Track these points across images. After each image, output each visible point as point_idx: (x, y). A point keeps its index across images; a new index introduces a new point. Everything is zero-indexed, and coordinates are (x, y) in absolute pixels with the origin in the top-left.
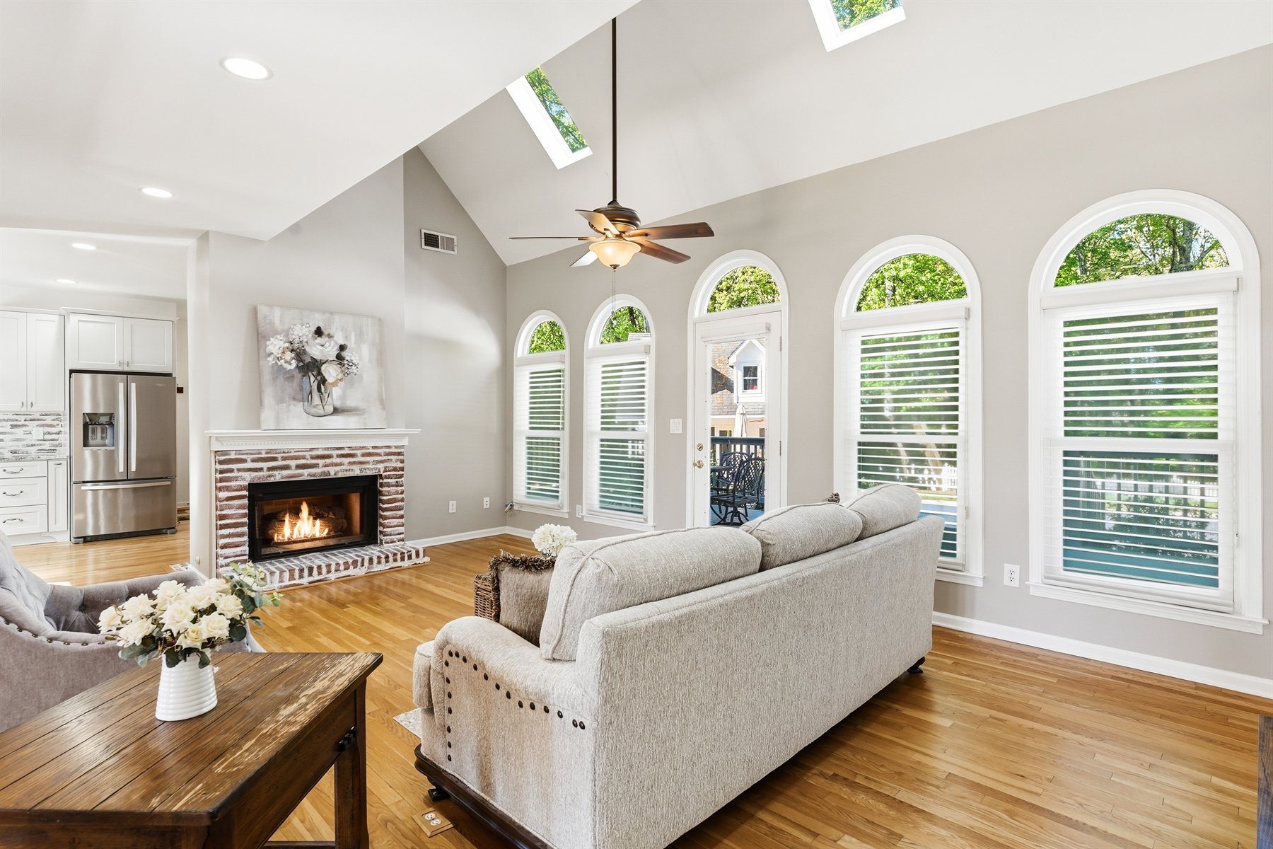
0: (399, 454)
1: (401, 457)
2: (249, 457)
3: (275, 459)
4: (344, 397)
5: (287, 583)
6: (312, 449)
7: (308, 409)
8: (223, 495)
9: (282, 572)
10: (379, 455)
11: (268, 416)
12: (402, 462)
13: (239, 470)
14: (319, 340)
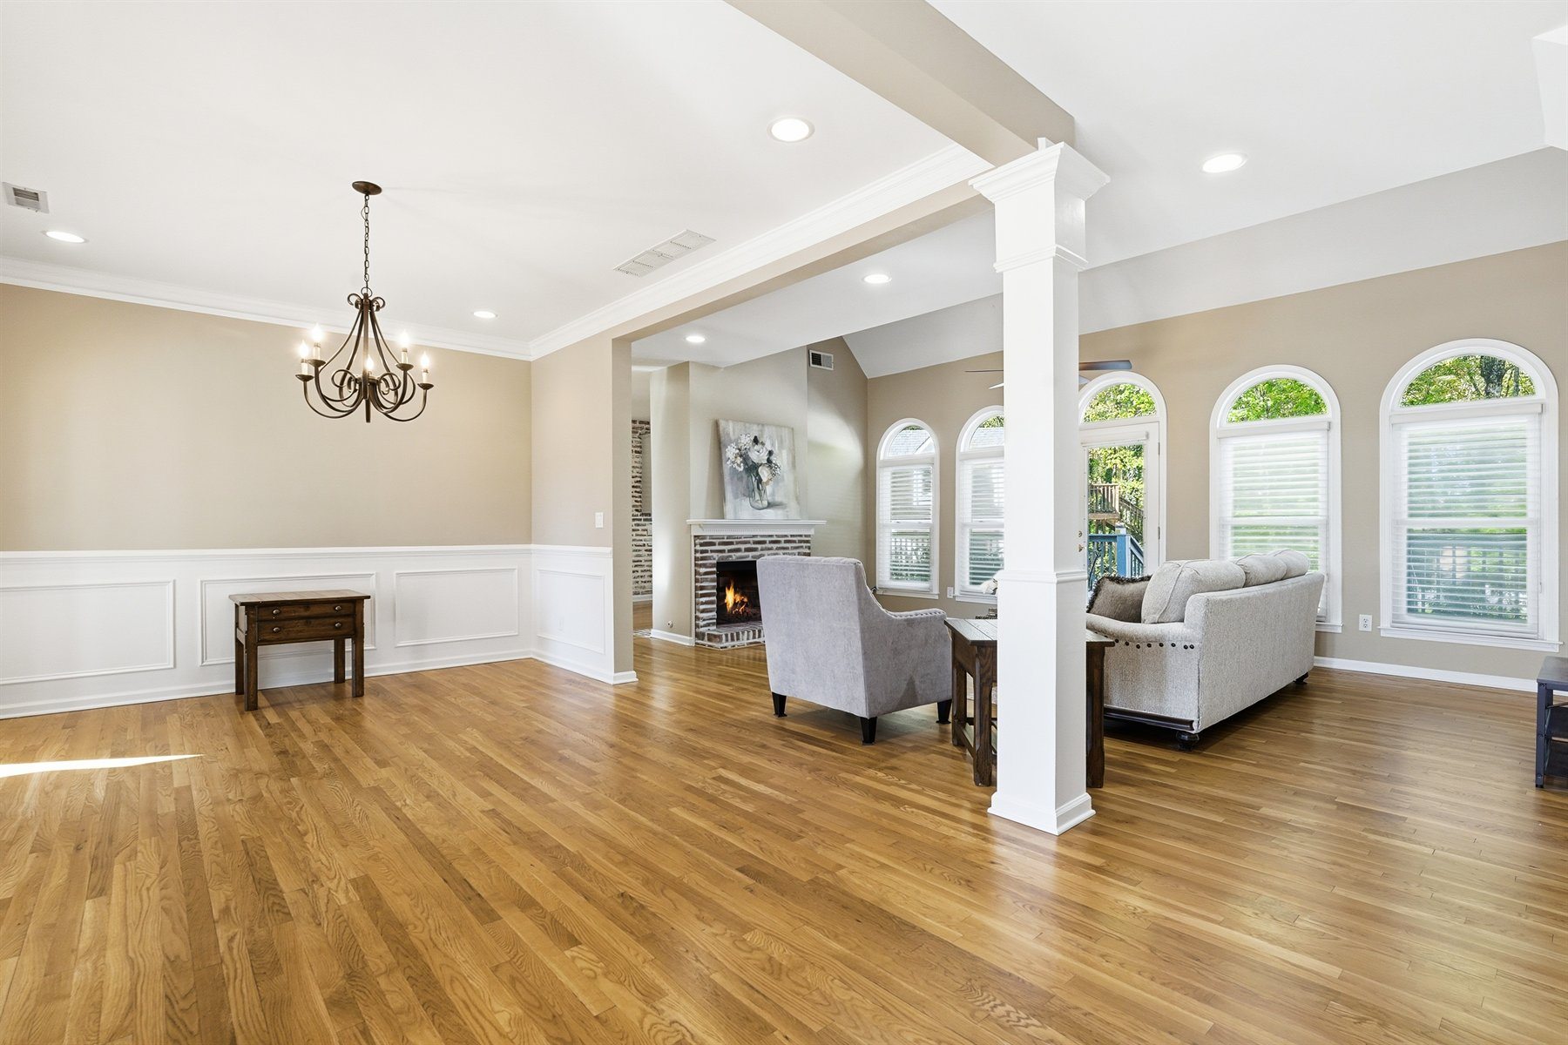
0: (808, 542)
1: (809, 545)
2: (717, 541)
3: (732, 543)
4: (773, 494)
5: (751, 641)
6: (754, 536)
7: (753, 503)
8: (702, 570)
9: (748, 632)
10: (794, 542)
11: (729, 508)
12: (809, 548)
13: (712, 551)
14: (756, 447)
